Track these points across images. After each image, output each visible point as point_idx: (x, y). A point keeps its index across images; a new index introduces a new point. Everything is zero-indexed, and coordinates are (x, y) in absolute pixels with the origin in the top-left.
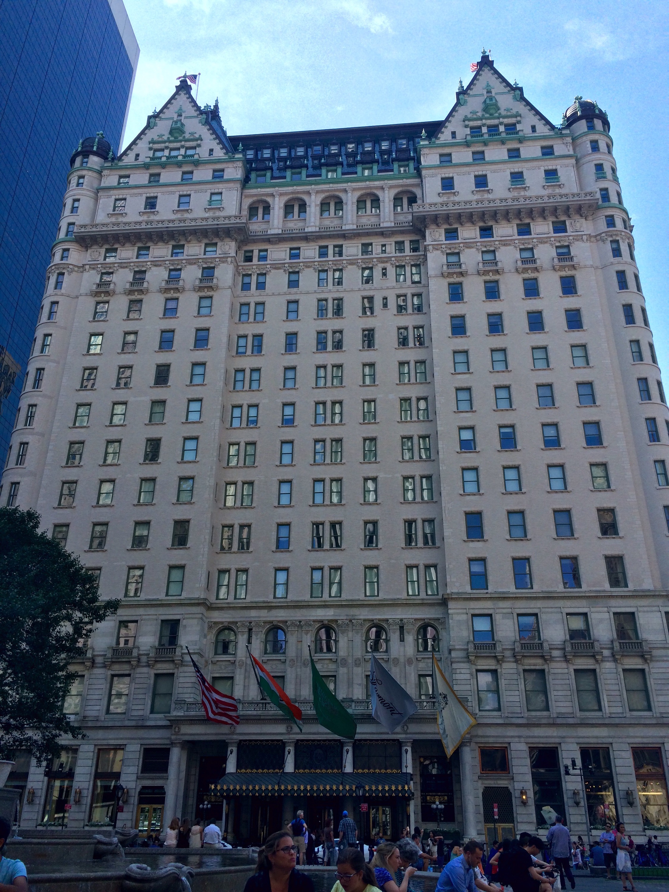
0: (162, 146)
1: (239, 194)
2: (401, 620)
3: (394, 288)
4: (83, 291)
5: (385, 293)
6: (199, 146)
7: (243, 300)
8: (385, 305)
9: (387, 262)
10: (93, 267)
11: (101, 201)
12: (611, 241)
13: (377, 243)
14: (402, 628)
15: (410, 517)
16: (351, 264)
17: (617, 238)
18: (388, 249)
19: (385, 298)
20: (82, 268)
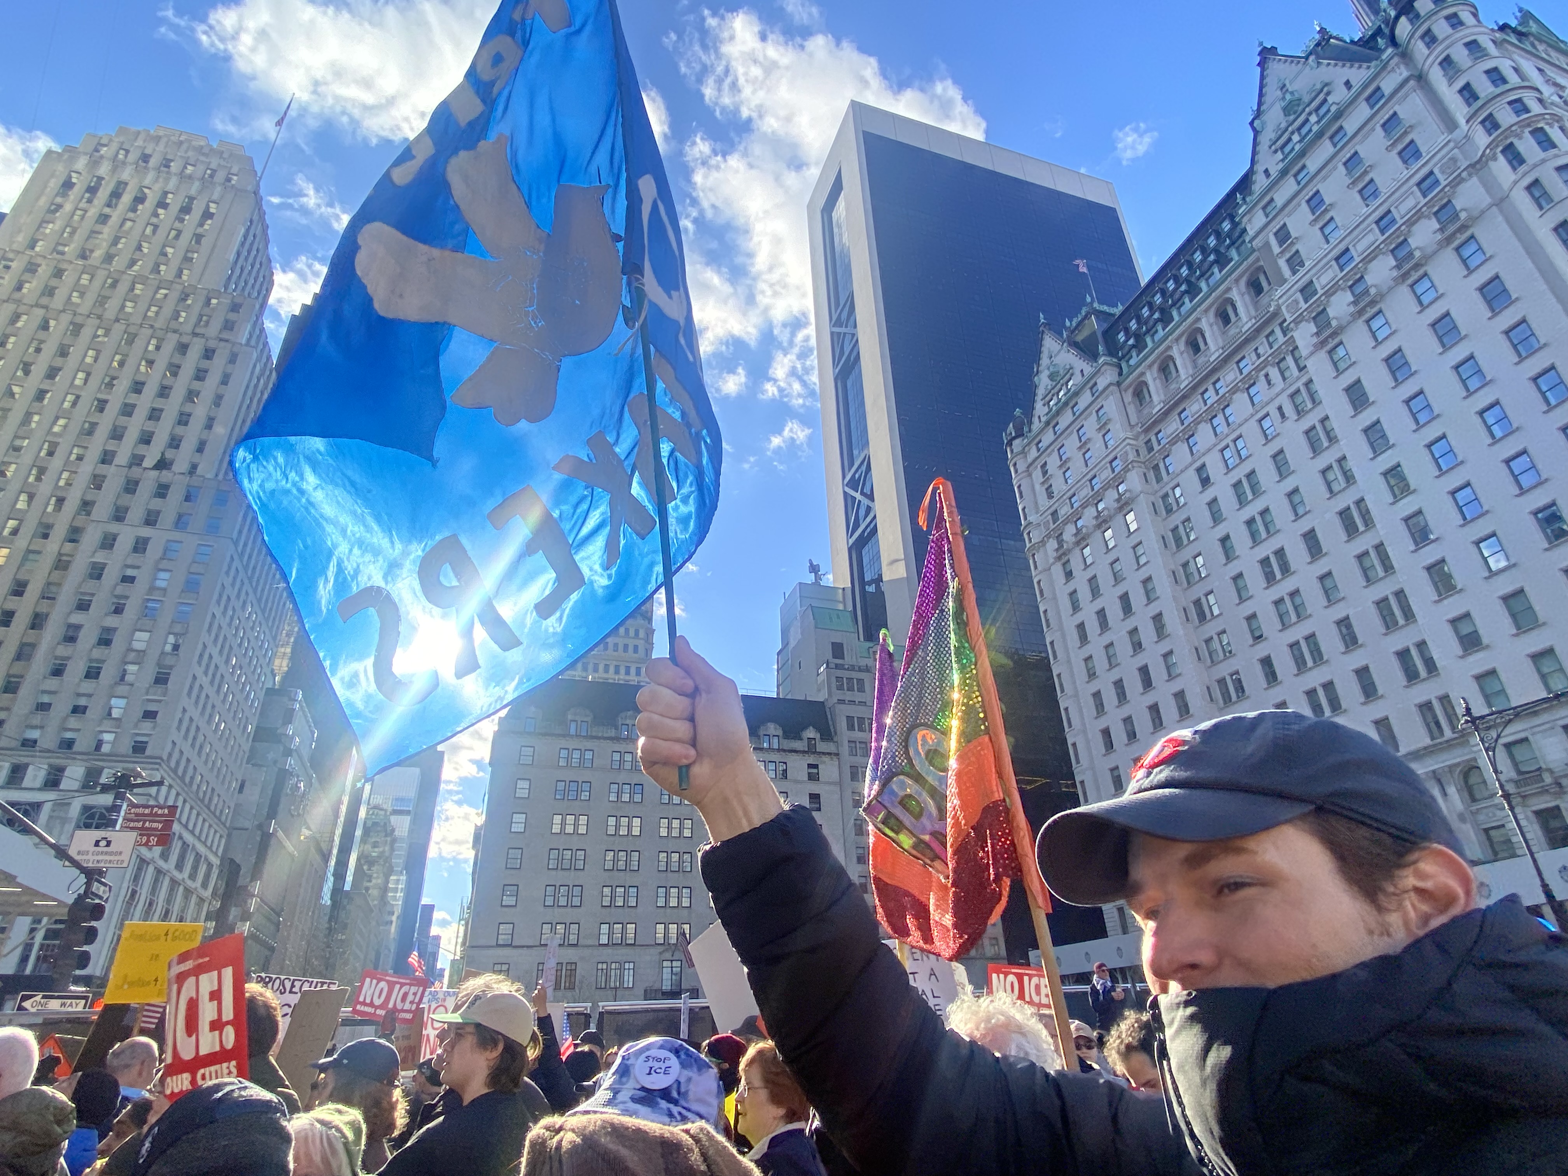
0: (1059, 386)
1: (1118, 394)
2: (1434, 772)
3: (1283, 390)
4: (1052, 561)
5: (1276, 403)
6: (1072, 375)
7: (1161, 493)
8: (1283, 415)
9: (1265, 367)
10: (1048, 536)
11: (1033, 476)
12: (1502, 152)
13: (1248, 351)
14: (1439, 781)
15: (1399, 647)
16: (1234, 393)
17: (1508, 141)
18: (1261, 351)
19: (1280, 408)
20: (1043, 543)
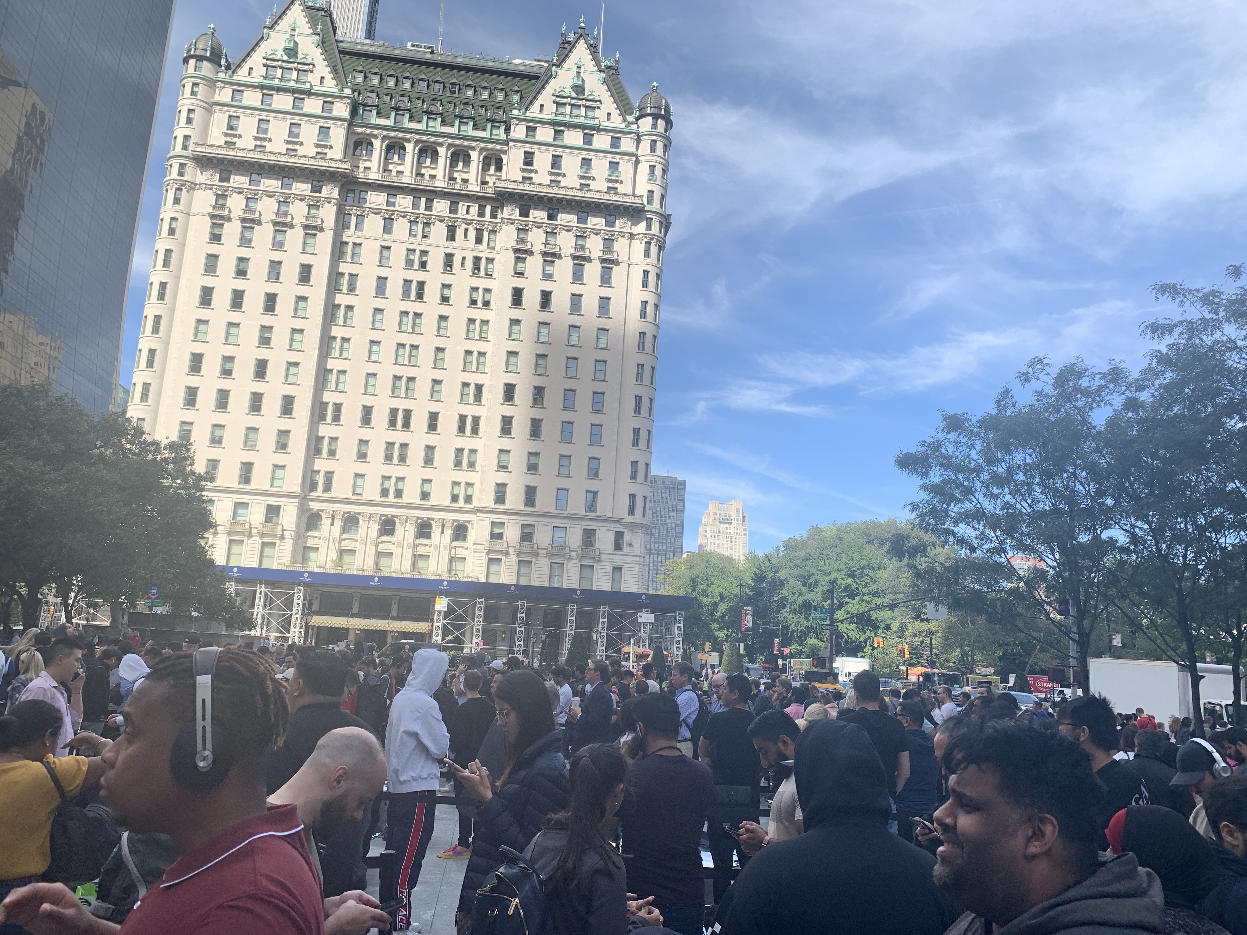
1: (346, 133)
2: (444, 520)
3: (472, 250)
4: (200, 211)
5: (464, 254)
6: (311, 71)
7: (343, 239)
8: (463, 265)
9: (469, 224)
10: (209, 187)
11: (215, 117)
12: (646, 242)
13: (463, 203)
14: (443, 526)
15: (459, 446)
16: (439, 220)
18: (471, 211)
19: (464, 258)
20: (199, 186)
